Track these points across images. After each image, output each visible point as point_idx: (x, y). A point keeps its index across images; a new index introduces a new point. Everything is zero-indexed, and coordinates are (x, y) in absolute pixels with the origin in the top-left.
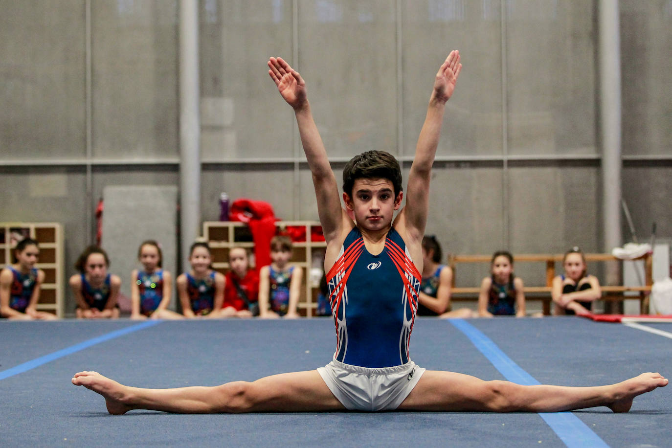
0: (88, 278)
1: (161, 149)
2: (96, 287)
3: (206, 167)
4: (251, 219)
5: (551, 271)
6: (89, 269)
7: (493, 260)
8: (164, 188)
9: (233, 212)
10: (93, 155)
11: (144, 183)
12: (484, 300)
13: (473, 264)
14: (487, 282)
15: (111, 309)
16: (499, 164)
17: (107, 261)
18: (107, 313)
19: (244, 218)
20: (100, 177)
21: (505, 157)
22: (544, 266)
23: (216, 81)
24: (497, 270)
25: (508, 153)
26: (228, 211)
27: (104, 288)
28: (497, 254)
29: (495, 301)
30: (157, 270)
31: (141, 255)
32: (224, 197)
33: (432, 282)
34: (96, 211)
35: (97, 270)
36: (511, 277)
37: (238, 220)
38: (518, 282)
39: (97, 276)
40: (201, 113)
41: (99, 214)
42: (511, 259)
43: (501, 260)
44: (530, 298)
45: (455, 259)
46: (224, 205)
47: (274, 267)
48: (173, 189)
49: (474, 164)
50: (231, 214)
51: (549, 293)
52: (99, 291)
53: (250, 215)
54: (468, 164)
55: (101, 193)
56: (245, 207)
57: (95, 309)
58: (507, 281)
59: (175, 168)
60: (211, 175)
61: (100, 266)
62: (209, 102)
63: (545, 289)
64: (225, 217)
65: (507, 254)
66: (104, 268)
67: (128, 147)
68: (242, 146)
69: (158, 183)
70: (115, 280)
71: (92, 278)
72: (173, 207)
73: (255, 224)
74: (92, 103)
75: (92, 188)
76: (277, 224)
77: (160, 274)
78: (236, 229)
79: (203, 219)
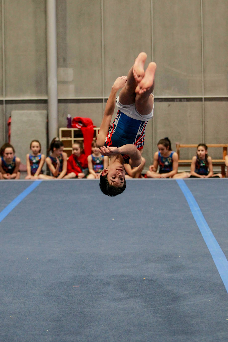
0: (5, 159)
1: (39, 92)
2: (9, 163)
3: (60, 101)
4: (82, 127)
5: (225, 152)
6: (6, 155)
7: (198, 147)
8: (40, 111)
9: (73, 123)
10: (6, 96)
11: (30, 109)
12: (193, 166)
13: (188, 148)
14: (195, 158)
15: (16, 173)
16: (200, 99)
17: (14, 151)
18: (14, 175)
19: (79, 126)
20: (9, 106)
21: (203, 97)
22: (222, 150)
23: (65, 60)
24: (199, 153)
25: (204, 95)
26: (71, 123)
27: (13, 163)
28: (200, 145)
29: (199, 168)
30: (39, 154)
31: (31, 147)
32: (69, 116)
33: (168, 159)
34: (8, 123)
35: (9, 155)
36: (206, 156)
37: (76, 127)
38: (209, 158)
39: (9, 158)
40: (58, 75)
41: (9, 124)
42: (206, 148)
43: (201, 148)
44: (215, 165)
45: (179, 146)
46: (69, 120)
47: (94, 155)
48: (45, 112)
49: (188, 100)
50: (72, 125)
51: (224, 162)
52: (10, 165)
53: (81, 125)
54: (185, 100)
55: (10, 114)
56: (79, 121)
57: (9, 174)
58: (204, 158)
59: (45, 102)
60: (62, 105)
61: (11, 153)
62: (62, 70)
63: (222, 161)
64: (69, 126)
65: (204, 145)
66: (12, 154)
67: (22, 92)
68: (77, 91)
69: (37, 109)
70: (18, 159)
71: (7, 159)
72: (45, 120)
73: (84, 129)
74: (5, 71)
75: (6, 112)
76: (95, 129)
77: (40, 156)
78: (75, 131)
79: (59, 127)
